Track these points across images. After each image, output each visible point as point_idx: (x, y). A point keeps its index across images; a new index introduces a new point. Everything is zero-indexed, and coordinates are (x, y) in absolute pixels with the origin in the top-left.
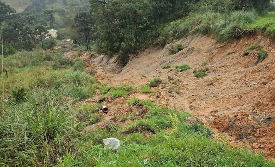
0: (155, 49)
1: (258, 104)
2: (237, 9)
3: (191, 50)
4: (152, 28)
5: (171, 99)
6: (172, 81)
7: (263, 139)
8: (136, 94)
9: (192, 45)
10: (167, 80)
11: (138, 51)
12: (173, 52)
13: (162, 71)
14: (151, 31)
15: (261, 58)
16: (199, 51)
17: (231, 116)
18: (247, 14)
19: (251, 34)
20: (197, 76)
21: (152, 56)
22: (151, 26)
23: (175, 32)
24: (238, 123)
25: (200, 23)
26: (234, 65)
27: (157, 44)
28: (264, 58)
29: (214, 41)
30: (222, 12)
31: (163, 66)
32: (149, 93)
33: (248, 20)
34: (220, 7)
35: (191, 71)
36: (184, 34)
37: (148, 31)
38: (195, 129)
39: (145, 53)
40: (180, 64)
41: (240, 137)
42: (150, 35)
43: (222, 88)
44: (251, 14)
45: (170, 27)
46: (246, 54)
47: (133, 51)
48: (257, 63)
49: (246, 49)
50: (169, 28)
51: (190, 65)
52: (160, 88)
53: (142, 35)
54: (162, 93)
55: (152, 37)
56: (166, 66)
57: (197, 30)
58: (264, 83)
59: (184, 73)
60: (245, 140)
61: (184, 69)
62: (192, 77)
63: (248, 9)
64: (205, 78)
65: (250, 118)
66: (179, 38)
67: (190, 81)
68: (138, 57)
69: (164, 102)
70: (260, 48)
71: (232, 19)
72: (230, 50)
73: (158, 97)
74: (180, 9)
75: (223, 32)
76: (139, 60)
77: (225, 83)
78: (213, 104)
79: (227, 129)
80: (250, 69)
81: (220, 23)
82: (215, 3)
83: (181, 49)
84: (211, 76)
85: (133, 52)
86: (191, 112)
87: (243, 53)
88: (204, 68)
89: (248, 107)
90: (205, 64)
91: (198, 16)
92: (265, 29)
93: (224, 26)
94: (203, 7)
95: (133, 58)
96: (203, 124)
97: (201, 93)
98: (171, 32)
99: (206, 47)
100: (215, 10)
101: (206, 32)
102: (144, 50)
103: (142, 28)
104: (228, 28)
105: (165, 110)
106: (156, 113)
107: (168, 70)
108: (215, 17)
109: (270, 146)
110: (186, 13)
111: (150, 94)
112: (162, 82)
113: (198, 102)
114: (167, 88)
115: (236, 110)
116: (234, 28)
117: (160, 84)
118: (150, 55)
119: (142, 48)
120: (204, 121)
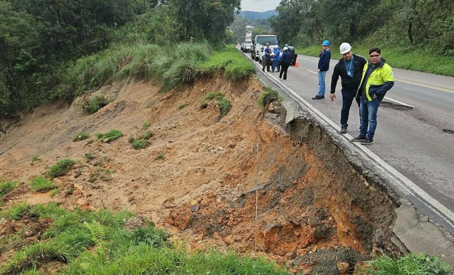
0: (54, 106)
1: (228, 178)
2: (182, 39)
3: (121, 106)
4: (42, 70)
5: (95, 193)
6: (93, 162)
7: (239, 227)
8: (22, 196)
9: (122, 97)
10: (83, 161)
11: (19, 113)
12: (90, 111)
13: (73, 145)
14: (42, 75)
15: (224, 110)
16: (134, 106)
17: (194, 203)
18: (198, 47)
19: (207, 76)
20: (136, 147)
21: (50, 119)
22: (41, 67)
23: (88, 77)
24: (204, 212)
25: (130, 60)
26: (190, 123)
27: (57, 98)
28: (228, 110)
29: (156, 89)
30: (161, 44)
31: (73, 136)
32: (50, 189)
33: (200, 57)
34: (158, 37)
35: (125, 139)
36: (105, 78)
37: (34, 75)
38: (141, 236)
39: (33, 115)
40: (104, 131)
41: (209, 232)
42: (40, 82)
43: (178, 161)
44: (203, 47)
45: (79, 67)
46: (205, 107)
47: (6, 114)
48: (220, 118)
49: (202, 100)
50: (77, 69)
51: (123, 129)
52: (72, 178)
53: (24, 82)
54: (76, 185)
55: (45, 85)
56: (80, 137)
57: (127, 73)
58: (232, 147)
59: (115, 144)
60: (216, 235)
61: (113, 137)
62: (129, 149)
63: (199, 40)
64: (150, 148)
65: (219, 200)
66: (97, 86)
67: (126, 157)
68: (20, 125)
69: (81, 201)
70: (220, 96)
71: (177, 54)
72: (182, 102)
73: (69, 194)
74: (92, 37)
75: (167, 74)
76: (22, 130)
77: (180, 153)
78: (167, 189)
79: (190, 224)
80: (212, 128)
81: (161, 60)
82: (148, 30)
83: (103, 105)
84: (158, 145)
85: (8, 115)
86: (132, 209)
87: (199, 105)
88: (145, 134)
89: (215, 183)
90: (147, 126)
91: (124, 50)
92: (223, 69)
93: (167, 66)
94: (131, 35)
95: (8, 127)
96: (152, 224)
97: (146, 175)
98: (81, 77)
99: (146, 98)
100: (151, 39)
101: (142, 75)
102: (31, 111)
103: (22, 69)
104: (174, 68)
105: (85, 214)
106: (67, 225)
107: (85, 142)
108: (153, 52)
109: (248, 235)
110: (104, 44)
111: (53, 191)
112: (76, 166)
113: (142, 190)
114: (86, 175)
115: (199, 191)
116: (183, 68)
117: (71, 169)
118: (46, 118)
119: (27, 107)
120: (155, 218)
